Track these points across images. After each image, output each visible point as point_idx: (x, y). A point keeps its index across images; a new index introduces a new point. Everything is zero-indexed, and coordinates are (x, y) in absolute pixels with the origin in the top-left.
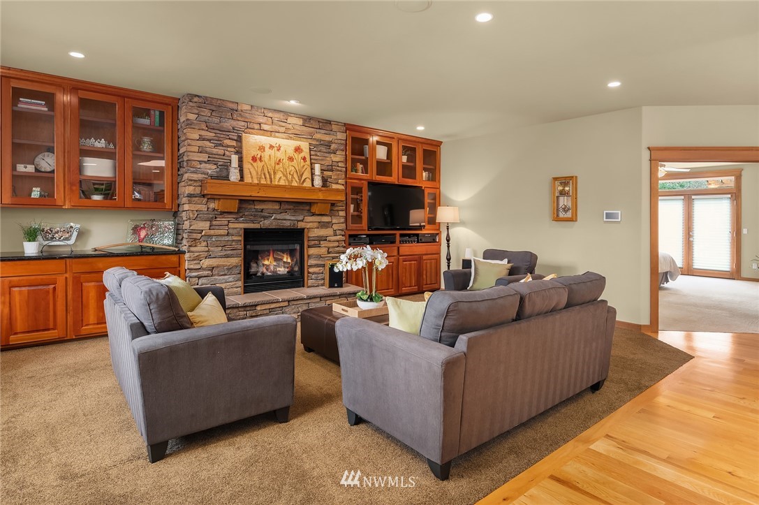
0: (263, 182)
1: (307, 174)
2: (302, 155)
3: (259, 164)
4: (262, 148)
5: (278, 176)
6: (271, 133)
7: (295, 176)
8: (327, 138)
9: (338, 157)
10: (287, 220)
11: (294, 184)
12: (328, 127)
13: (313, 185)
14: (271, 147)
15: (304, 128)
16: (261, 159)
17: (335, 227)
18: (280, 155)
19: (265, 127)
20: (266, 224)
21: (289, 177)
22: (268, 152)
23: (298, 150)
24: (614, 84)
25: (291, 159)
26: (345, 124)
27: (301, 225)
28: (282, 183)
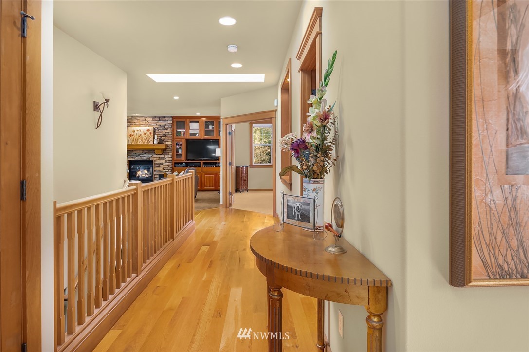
0: (133, 144)
1: (151, 139)
2: (150, 132)
3: (132, 137)
4: (134, 132)
5: (139, 141)
6: (139, 125)
7: (146, 140)
8: (164, 124)
9: (169, 131)
10: (145, 157)
11: (146, 143)
12: (164, 119)
13: (154, 143)
14: (138, 130)
15: (153, 121)
16: (133, 136)
17: (167, 159)
18: (141, 133)
19: (137, 123)
20: (137, 158)
21: (144, 141)
22: (136, 132)
23: (148, 130)
24: (176, 98)
25: (145, 134)
26: (172, 117)
27: (151, 159)
28: (140, 143)
